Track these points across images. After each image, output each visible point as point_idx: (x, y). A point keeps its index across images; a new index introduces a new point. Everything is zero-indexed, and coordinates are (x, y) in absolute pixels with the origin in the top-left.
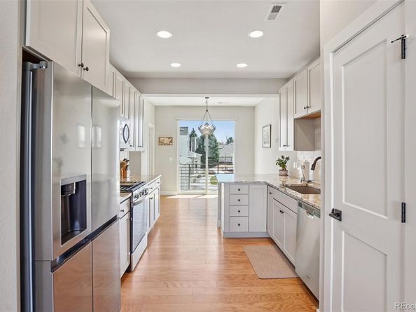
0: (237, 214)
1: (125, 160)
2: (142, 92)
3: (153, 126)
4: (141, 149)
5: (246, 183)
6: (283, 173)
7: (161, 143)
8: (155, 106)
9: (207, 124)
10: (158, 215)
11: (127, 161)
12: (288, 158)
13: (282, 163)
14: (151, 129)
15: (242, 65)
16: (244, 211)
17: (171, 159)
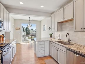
0: (42, 50)
1: (3, 35)
2: (9, 12)
3: (14, 25)
4: (10, 31)
5: (44, 41)
6: (51, 37)
7: (16, 29)
8: (15, 19)
9: (29, 24)
10: (15, 52)
11: (4, 35)
12: (52, 33)
13: (51, 35)
14: (13, 25)
15: (42, 7)
16: (43, 49)
17: (19, 34)
